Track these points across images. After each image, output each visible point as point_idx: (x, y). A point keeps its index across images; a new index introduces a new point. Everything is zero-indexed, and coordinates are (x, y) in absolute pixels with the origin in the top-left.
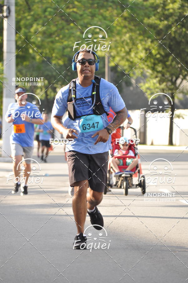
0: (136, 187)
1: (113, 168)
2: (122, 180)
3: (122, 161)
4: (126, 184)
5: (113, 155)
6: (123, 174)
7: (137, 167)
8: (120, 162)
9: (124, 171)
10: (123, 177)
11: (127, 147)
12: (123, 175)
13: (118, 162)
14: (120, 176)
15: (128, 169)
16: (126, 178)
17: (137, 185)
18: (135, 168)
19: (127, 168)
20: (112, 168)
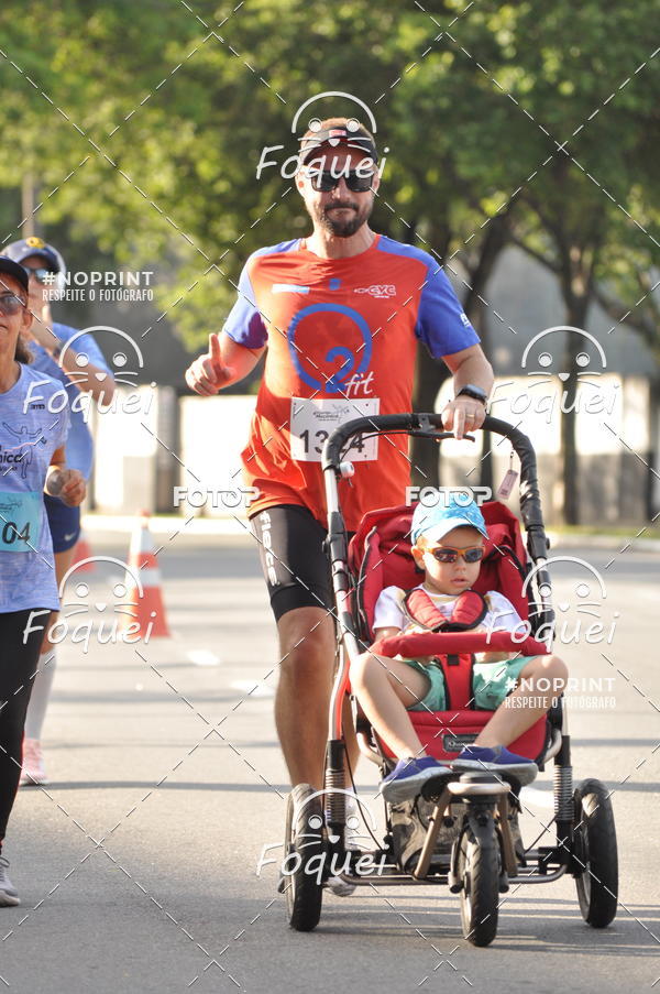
0: (543, 870)
1: (377, 724)
2: (448, 822)
3: (436, 676)
4: (483, 852)
5: (365, 635)
6: (455, 777)
7: (555, 719)
8: (428, 684)
9: (455, 754)
10: (457, 799)
11: (473, 571)
12: (455, 788)
13: (411, 682)
14: (435, 788)
15: (489, 738)
16: (479, 802)
17: (547, 857)
18: (543, 729)
19: (483, 724)
20: (364, 725)
